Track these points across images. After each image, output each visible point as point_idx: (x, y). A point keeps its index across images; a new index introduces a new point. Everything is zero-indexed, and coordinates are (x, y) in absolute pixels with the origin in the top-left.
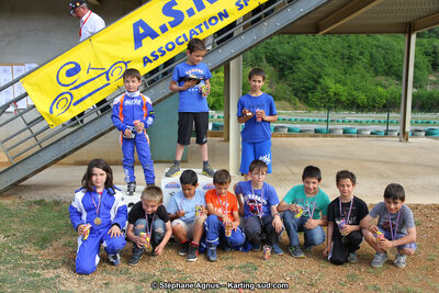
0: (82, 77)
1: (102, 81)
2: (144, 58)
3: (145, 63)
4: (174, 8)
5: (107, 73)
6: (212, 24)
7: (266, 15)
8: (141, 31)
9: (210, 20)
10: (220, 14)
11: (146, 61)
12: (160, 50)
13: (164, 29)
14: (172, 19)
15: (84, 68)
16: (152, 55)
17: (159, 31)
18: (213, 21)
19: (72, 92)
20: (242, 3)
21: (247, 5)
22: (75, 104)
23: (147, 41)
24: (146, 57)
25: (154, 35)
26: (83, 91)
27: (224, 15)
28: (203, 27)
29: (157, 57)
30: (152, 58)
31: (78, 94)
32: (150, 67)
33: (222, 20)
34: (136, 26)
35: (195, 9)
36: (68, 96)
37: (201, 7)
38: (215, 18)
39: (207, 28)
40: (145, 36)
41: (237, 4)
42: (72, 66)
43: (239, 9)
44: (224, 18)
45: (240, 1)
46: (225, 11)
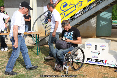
0: (68, 7)
1: (74, 8)
3: (88, 1)
5: (76, 6)
19: (64, 12)
26: (68, 12)
36: (63, 14)
42: (65, 4)
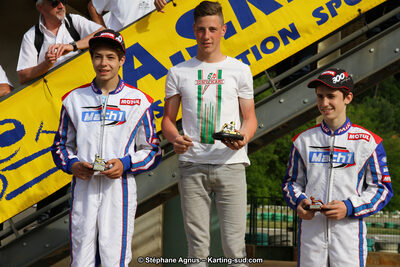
0: (25, 146)
6: (267, 51)
7: (383, 26)
8: (137, 64)
9: (264, 43)
10: (284, 33)
14: (194, 43)
15: (30, 131)
17: (166, 63)
18: (270, 45)
21: (334, 14)
22: (9, 197)
23: (146, 82)
25: (159, 71)
26: (27, 173)
27: (291, 33)
28: (251, 57)
31: (15, 179)
33: (286, 42)
37: (247, 20)
38: (272, 39)
39: (258, 57)
40: (142, 73)
41: (316, 13)
42: (10, 127)
43: (319, 23)
44: (290, 39)
45: (321, 8)
46: (292, 26)
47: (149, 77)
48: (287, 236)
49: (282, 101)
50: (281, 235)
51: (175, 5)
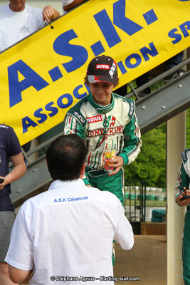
2: (24, 120)
3: (25, 127)
4: (72, 42)
6: (131, 66)
8: (21, 78)
9: (128, 59)
10: (144, 51)
11: (27, 123)
12: (48, 107)
13: (55, 74)
14: (69, 59)
16: (37, 114)
17: (47, 78)
18: (133, 61)
20: (179, 32)
21: (186, 35)
23: (29, 93)
24: (27, 118)
25: (40, 84)
27: (150, 51)
29: (44, 118)
30: (36, 120)
32: (33, 133)
33: (147, 59)
34: (12, 71)
35: (105, 44)
37: (113, 40)
38: (136, 56)
39: (124, 71)
40: (25, 85)
41: (171, 34)
43: (174, 42)
44: (150, 56)
45: (176, 30)
46: (151, 45)
47: (32, 88)
48: (135, 213)
49: (144, 107)
50: (130, 213)
51: (52, 28)
